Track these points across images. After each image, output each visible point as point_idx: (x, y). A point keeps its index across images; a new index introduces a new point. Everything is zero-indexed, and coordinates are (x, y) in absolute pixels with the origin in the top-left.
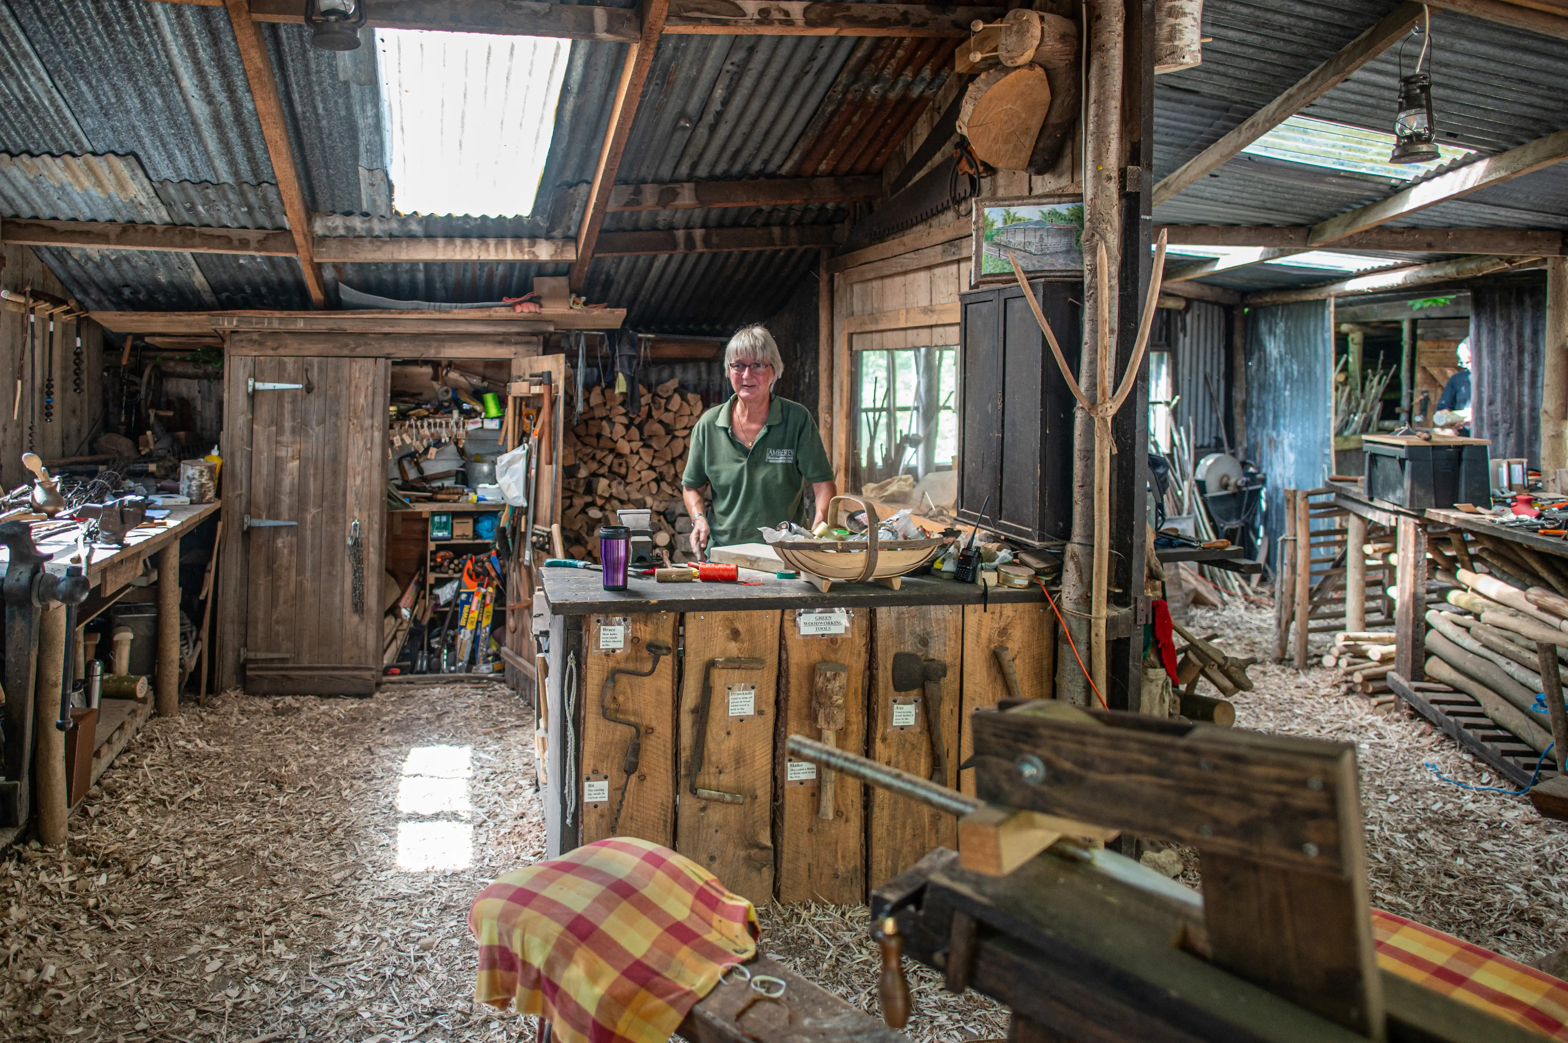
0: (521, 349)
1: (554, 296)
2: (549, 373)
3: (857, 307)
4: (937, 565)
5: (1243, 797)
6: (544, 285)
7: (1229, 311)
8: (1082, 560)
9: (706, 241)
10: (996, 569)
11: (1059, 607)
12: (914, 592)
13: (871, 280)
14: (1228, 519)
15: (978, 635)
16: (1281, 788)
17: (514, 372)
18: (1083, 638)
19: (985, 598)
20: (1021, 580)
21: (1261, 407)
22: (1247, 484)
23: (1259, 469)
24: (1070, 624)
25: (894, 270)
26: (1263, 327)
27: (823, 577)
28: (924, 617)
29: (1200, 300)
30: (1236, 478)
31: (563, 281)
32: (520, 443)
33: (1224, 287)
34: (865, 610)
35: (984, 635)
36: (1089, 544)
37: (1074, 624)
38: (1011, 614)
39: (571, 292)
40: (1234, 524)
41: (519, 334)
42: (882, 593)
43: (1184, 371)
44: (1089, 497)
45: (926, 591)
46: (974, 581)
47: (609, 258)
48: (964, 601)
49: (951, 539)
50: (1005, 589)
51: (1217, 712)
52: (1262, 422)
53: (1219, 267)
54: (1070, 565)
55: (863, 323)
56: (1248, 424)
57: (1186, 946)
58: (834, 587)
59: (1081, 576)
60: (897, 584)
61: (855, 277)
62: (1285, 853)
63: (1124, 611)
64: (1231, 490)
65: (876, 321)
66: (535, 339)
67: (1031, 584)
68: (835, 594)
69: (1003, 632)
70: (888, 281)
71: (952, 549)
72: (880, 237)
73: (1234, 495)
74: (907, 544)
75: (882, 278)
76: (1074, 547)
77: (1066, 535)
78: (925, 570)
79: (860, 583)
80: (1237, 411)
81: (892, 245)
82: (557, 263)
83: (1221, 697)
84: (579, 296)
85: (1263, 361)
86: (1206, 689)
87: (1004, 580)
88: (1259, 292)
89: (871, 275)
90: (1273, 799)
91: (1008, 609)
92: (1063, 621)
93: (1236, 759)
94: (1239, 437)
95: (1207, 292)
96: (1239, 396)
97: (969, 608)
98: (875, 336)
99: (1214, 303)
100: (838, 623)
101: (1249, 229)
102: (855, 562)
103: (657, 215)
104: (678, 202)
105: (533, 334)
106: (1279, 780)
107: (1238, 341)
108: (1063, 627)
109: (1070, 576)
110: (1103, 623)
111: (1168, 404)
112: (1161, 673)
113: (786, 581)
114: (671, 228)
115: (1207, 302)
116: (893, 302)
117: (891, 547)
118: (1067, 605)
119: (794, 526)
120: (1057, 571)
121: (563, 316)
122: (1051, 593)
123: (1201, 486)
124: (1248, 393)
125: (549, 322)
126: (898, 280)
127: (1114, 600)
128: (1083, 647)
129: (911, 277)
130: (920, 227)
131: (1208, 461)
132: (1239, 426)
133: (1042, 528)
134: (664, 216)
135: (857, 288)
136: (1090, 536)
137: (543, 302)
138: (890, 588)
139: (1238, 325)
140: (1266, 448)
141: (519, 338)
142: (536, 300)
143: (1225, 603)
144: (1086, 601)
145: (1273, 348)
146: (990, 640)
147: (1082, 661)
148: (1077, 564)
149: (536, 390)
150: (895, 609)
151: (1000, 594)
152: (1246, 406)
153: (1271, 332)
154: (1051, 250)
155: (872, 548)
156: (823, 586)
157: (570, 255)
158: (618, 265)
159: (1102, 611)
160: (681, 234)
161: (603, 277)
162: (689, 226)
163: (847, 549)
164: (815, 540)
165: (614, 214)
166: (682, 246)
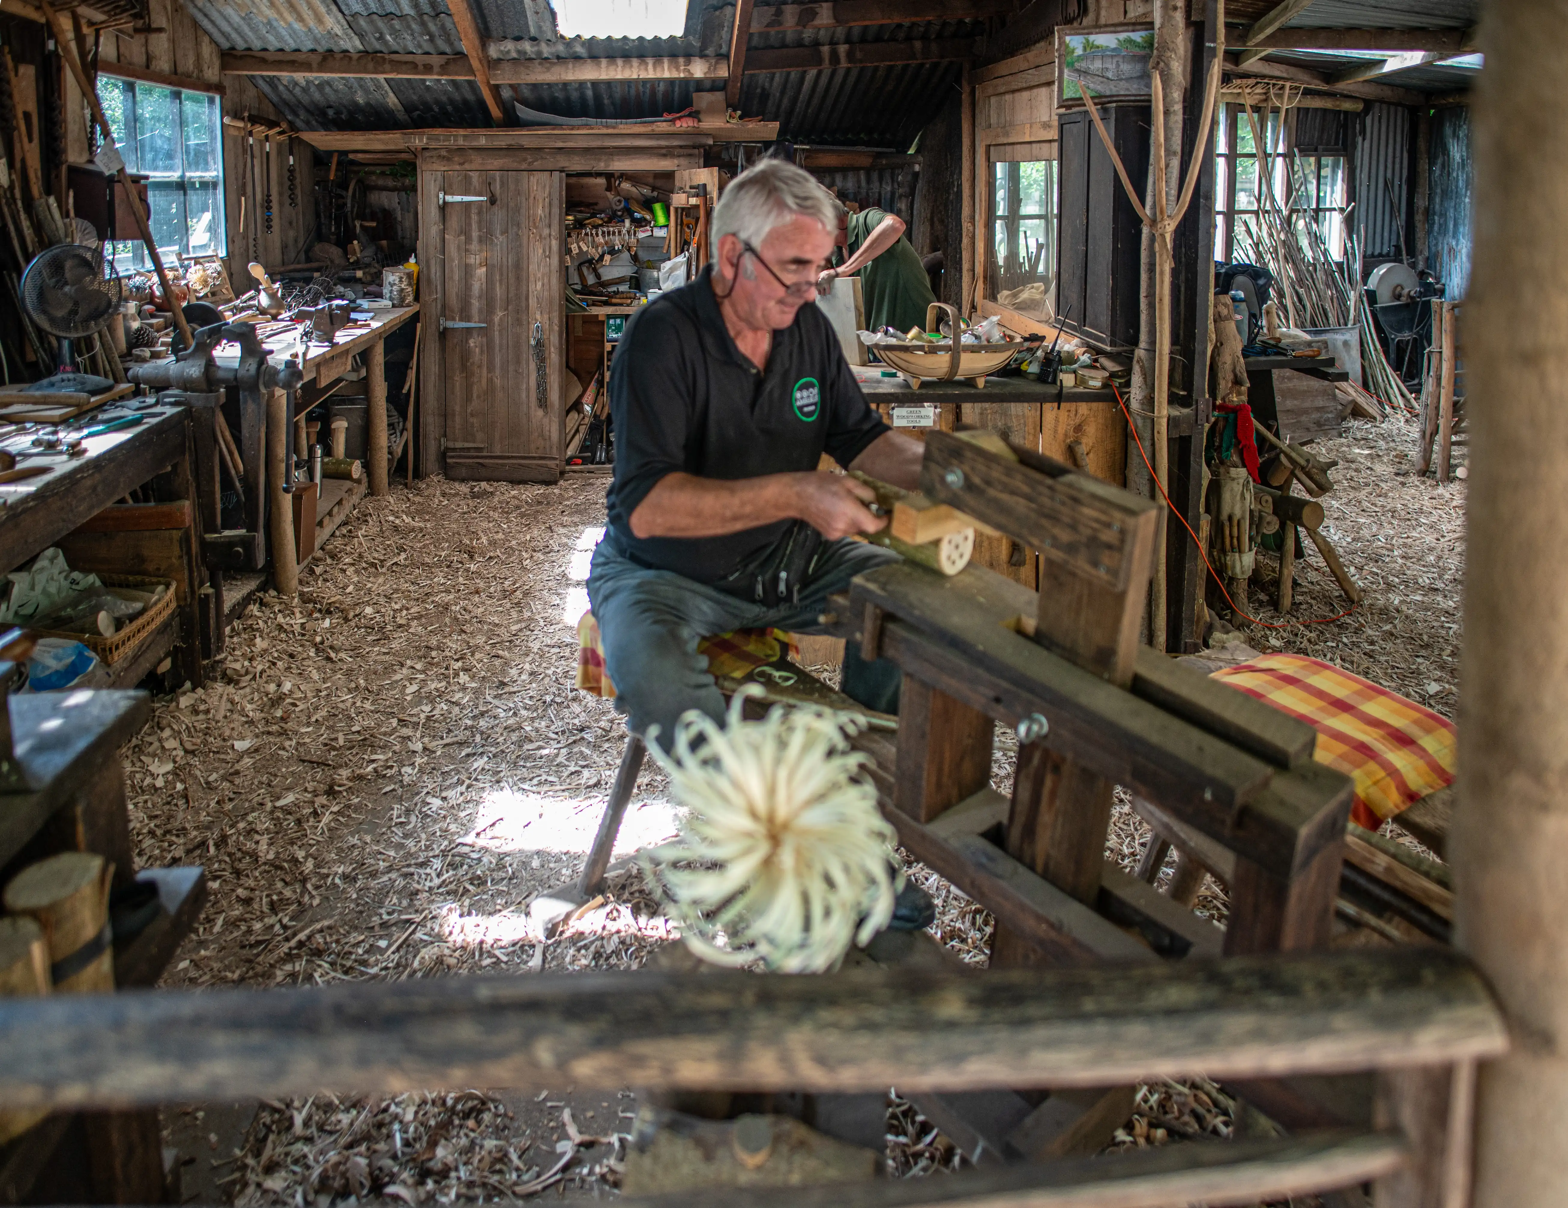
0: (683, 162)
1: (712, 110)
2: (706, 185)
4: (1024, 367)
6: (703, 100)
8: (1146, 364)
9: (850, 56)
10: (1075, 372)
11: (1128, 407)
12: (996, 391)
13: (1004, 93)
15: (1056, 431)
16: (1095, 525)
17: (677, 184)
18: (1148, 436)
19: (1060, 398)
20: (1096, 382)
21: (1443, 215)
24: (1136, 422)
25: (1023, 85)
26: (1448, 130)
27: (914, 376)
28: (1005, 414)
29: (1382, 101)
30: (1410, 289)
31: (719, 96)
32: (682, 251)
33: (1407, 88)
34: (952, 406)
35: (1061, 431)
36: (1152, 350)
37: (1140, 423)
38: (1086, 412)
39: (728, 106)
41: (681, 147)
42: (967, 390)
43: (1363, 176)
44: (1152, 306)
45: (1007, 390)
46: (1054, 382)
47: (762, 75)
48: (1041, 399)
49: (1035, 344)
50: (1081, 389)
51: (1307, 512)
53: (1387, 68)
54: (1136, 368)
55: (999, 136)
58: (924, 385)
59: (1145, 379)
60: (981, 383)
61: (993, 90)
63: (1182, 411)
64: (1404, 300)
65: (1007, 134)
66: (697, 152)
67: (1105, 385)
68: (923, 391)
69: (1078, 428)
70: (1017, 96)
71: (1039, 353)
74: (990, 348)
75: (1013, 92)
76: (1140, 352)
77: (1134, 341)
78: (1010, 371)
79: (947, 382)
80: (1419, 217)
81: (1019, 61)
82: (711, 80)
83: (1309, 498)
84: (735, 110)
87: (1081, 381)
88: (1443, 93)
89: (1004, 89)
91: (1083, 408)
92: (1131, 420)
95: (1388, 93)
97: (1047, 406)
98: (1005, 148)
99: (1397, 104)
100: (928, 417)
101: (1403, 32)
102: (940, 363)
103: (802, 33)
104: (817, 22)
105: (694, 147)
107: (1422, 144)
108: (1131, 426)
109: (1137, 379)
110: (1164, 422)
112: (1243, 472)
113: (886, 379)
114: (816, 44)
115: (1388, 103)
116: (1021, 115)
117: (973, 349)
118: (1135, 405)
119: (891, 330)
120: (1127, 373)
121: (720, 129)
122: (1122, 394)
123: (1371, 295)
125: (708, 135)
126: (1025, 94)
128: (1147, 444)
129: (1035, 92)
130: (1042, 44)
131: (1381, 270)
133: (1113, 334)
134: (808, 34)
135: (993, 101)
136: (1152, 342)
137: (701, 116)
138: (975, 386)
139: (1423, 127)
141: (681, 151)
142: (695, 115)
144: (1149, 401)
146: (1066, 435)
147: (1147, 457)
148: (1142, 368)
149: (694, 201)
150: (978, 406)
151: (1075, 394)
152: (1429, 213)
154: (1126, 76)
155: (955, 351)
156: (915, 384)
157: (723, 72)
158: (772, 79)
159: (1163, 411)
160: (826, 49)
161: (759, 90)
162: (833, 43)
163: (933, 350)
164: (907, 343)
165: (761, 34)
166: (827, 61)
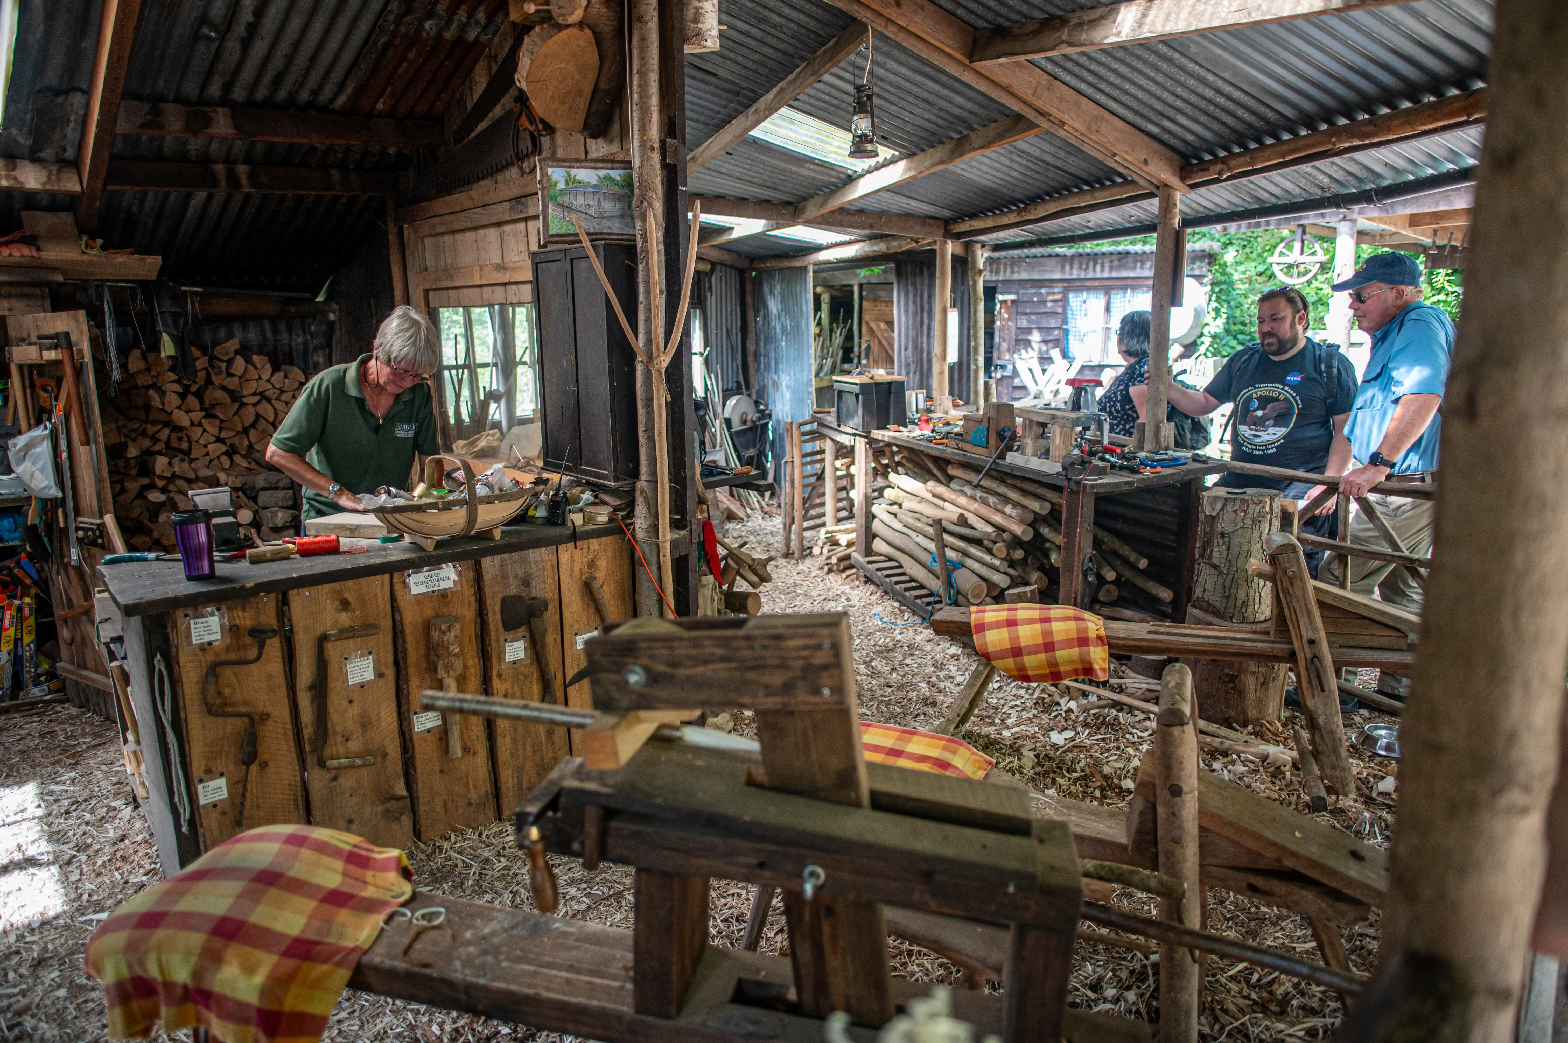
0: (17, 304)
1: (56, 236)
2: (67, 335)
3: (430, 262)
4: (531, 512)
5: (783, 666)
6: (42, 221)
7: (742, 273)
8: (649, 494)
9: (253, 178)
10: (581, 510)
11: (634, 536)
12: (514, 540)
13: (442, 234)
14: (747, 449)
15: (572, 571)
16: (805, 653)
17: (13, 333)
18: (654, 559)
19: (574, 537)
20: (602, 517)
21: (767, 356)
22: (760, 419)
23: (766, 406)
24: (644, 550)
25: (464, 225)
26: (766, 289)
27: (428, 536)
28: (525, 562)
29: (722, 264)
30: (752, 415)
31: (66, 218)
32: (39, 422)
33: (738, 254)
34: (470, 562)
35: (576, 570)
36: (653, 480)
37: (647, 549)
38: (596, 547)
39: (81, 232)
40: (752, 452)
41: (11, 284)
42: (484, 544)
43: (712, 325)
44: (651, 439)
45: (523, 538)
46: (564, 523)
47: (128, 193)
48: (556, 542)
49: (541, 487)
50: (590, 527)
51: (750, 602)
52: (768, 367)
53: (735, 235)
54: (640, 500)
55: (438, 279)
56: (758, 370)
57: (751, 782)
58: (439, 544)
59: (649, 509)
60: (497, 534)
61: (425, 230)
62: (811, 699)
63: (682, 533)
64: (749, 424)
65: (451, 277)
66: (36, 291)
67: (611, 520)
68: (440, 552)
69: (592, 564)
70: (459, 237)
71: (542, 497)
72: (447, 188)
73: (751, 429)
74: (503, 496)
75: (453, 232)
76: (642, 484)
77: (635, 474)
78: (521, 518)
79: (464, 538)
80: (750, 359)
81: (460, 199)
82: (53, 195)
83: (751, 590)
84: (93, 237)
85: (766, 317)
86: (741, 586)
87: (589, 519)
88: (763, 258)
89: (443, 229)
90: (801, 662)
91: (594, 544)
92: (638, 548)
93: (778, 638)
94: (753, 380)
95: (725, 257)
96: (751, 347)
97: (562, 547)
98: (451, 292)
99: (731, 267)
100: (448, 578)
101: (755, 203)
102: (456, 519)
103: (187, 142)
104: (212, 130)
105: (33, 285)
106: (806, 648)
107: (749, 300)
108: (638, 554)
109: (641, 510)
110: (668, 545)
111: (701, 354)
112: (711, 578)
113: (390, 545)
114: (206, 160)
115: (726, 266)
116: (465, 258)
117: (488, 500)
118: (640, 534)
119: (393, 489)
120: (631, 505)
121: (73, 262)
122: (627, 525)
123: (728, 422)
124: (757, 344)
125: (54, 269)
126: (470, 236)
127: (676, 525)
128: (654, 568)
129: (481, 232)
130: (487, 182)
131: (732, 402)
132: (752, 371)
133: (616, 470)
134: (195, 144)
135: (428, 241)
136: (654, 473)
137: (41, 243)
138: (492, 539)
139: (749, 287)
140: (771, 389)
141: (13, 290)
142: (31, 240)
143: (748, 516)
144: (654, 528)
145: (774, 306)
146: (581, 573)
147: (654, 578)
148: (646, 499)
149: (51, 355)
150: (497, 558)
151: (587, 532)
152: (756, 355)
153: (772, 293)
154: (607, 214)
155: (472, 503)
156: (429, 545)
157: (71, 184)
158: (142, 201)
159: (667, 535)
160: (220, 168)
161: (123, 215)
162: (229, 161)
163: (448, 506)
164: (416, 502)
165: (126, 138)
166: (223, 183)
